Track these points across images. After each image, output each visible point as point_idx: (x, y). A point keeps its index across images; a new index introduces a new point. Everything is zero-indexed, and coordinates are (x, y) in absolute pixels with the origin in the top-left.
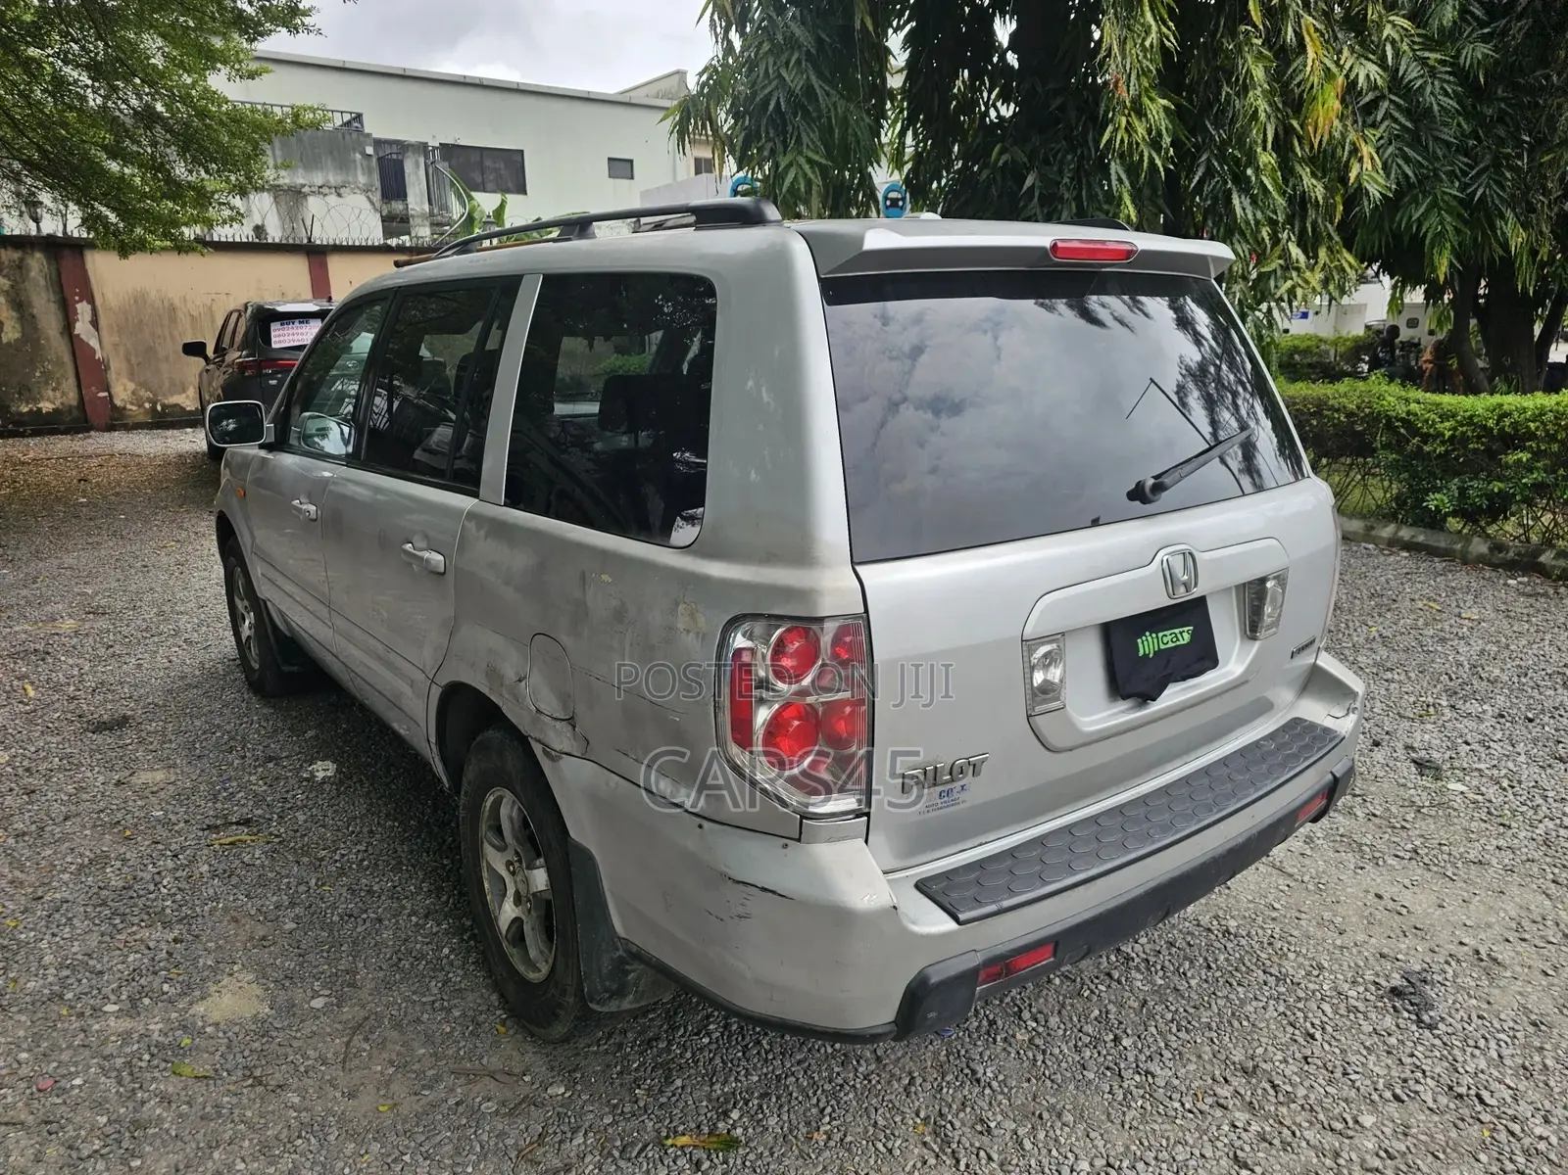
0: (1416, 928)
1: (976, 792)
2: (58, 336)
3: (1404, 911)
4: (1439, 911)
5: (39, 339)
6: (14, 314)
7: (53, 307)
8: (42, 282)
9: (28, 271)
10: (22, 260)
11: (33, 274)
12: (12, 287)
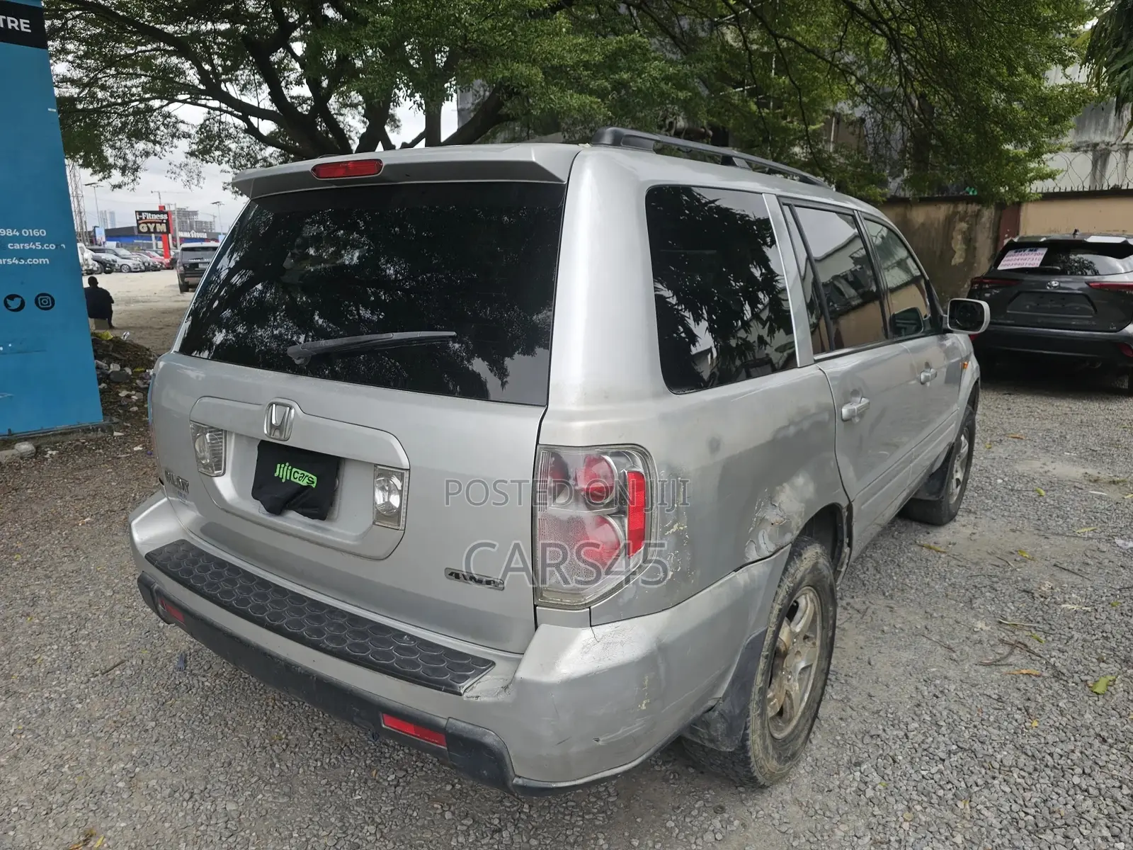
2: (987, 261)
5: (974, 263)
6: (964, 247)
7: (989, 241)
8: (988, 225)
9: (982, 217)
10: (979, 210)
11: (983, 220)
12: (968, 228)
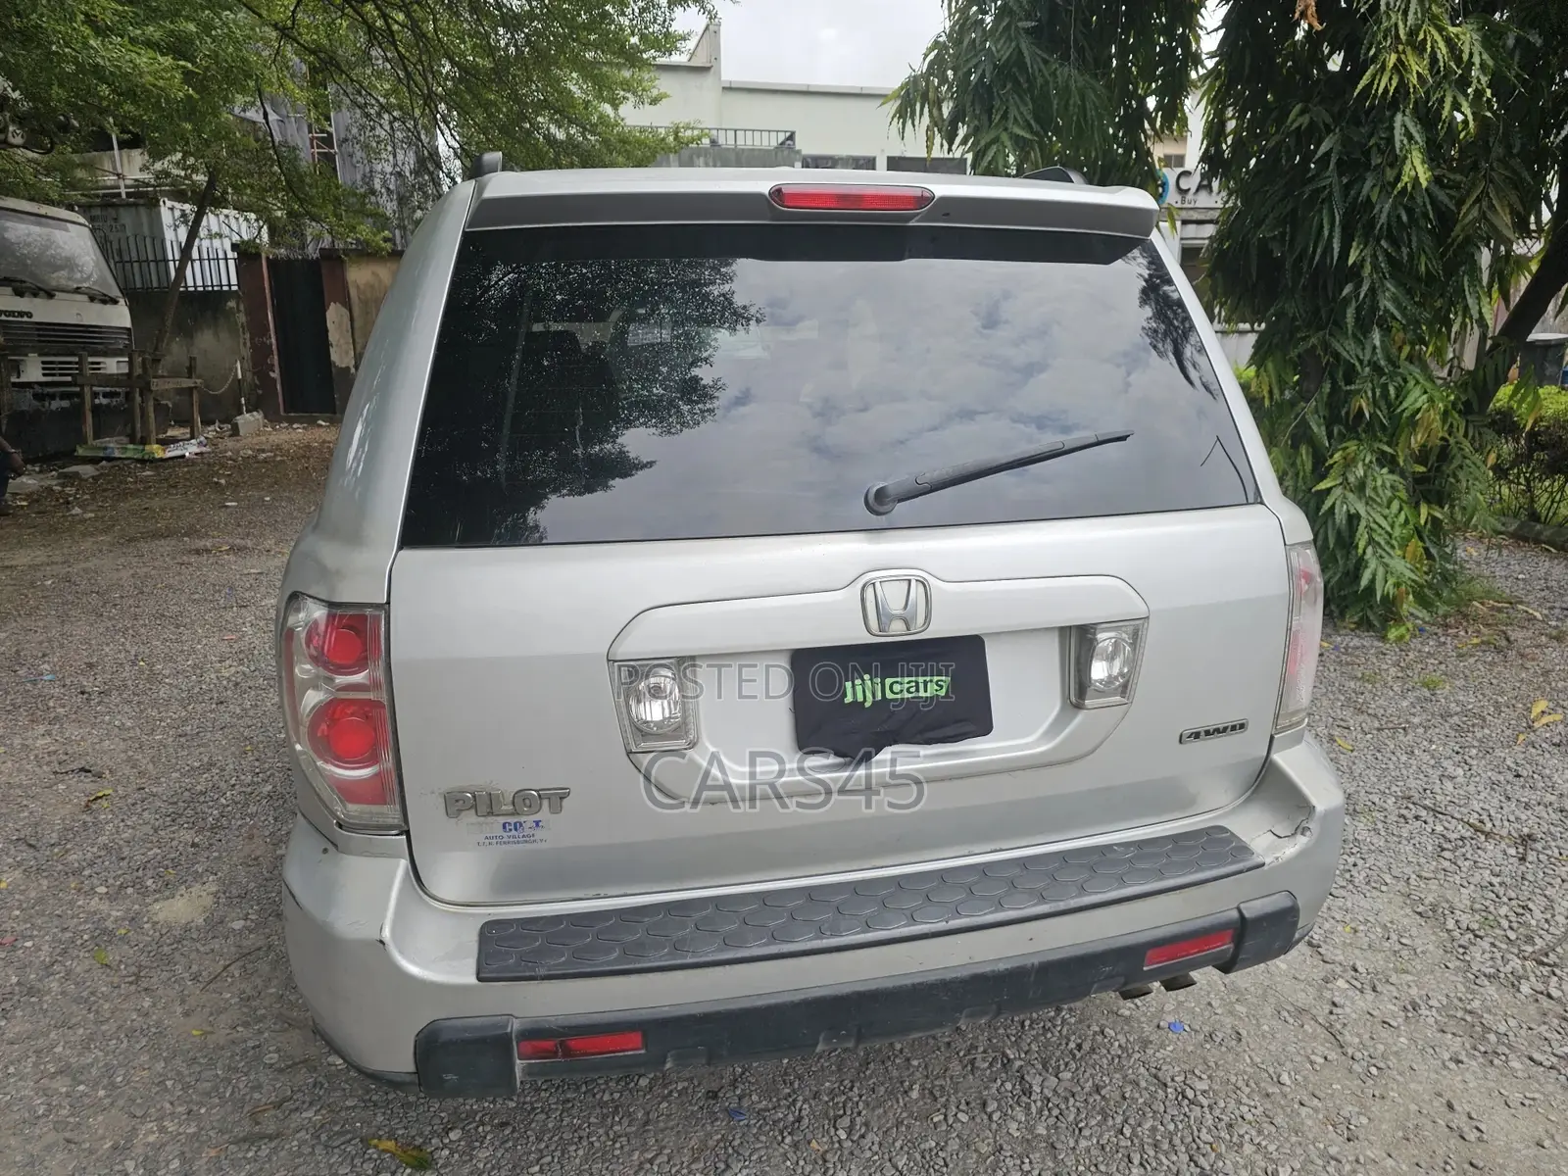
0: (1472, 1164)
1: (557, 832)
3: (1472, 1136)
4: (1534, 1150)
